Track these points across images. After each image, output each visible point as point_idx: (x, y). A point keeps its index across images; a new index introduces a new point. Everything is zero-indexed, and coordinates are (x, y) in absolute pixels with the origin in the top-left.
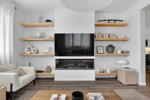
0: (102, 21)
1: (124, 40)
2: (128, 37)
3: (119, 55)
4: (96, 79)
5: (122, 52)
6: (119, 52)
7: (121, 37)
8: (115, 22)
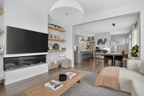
0: (52, 24)
1: (62, 41)
2: (65, 39)
3: (61, 51)
4: (49, 70)
5: (62, 49)
6: (61, 49)
7: (61, 39)
8: (59, 28)
